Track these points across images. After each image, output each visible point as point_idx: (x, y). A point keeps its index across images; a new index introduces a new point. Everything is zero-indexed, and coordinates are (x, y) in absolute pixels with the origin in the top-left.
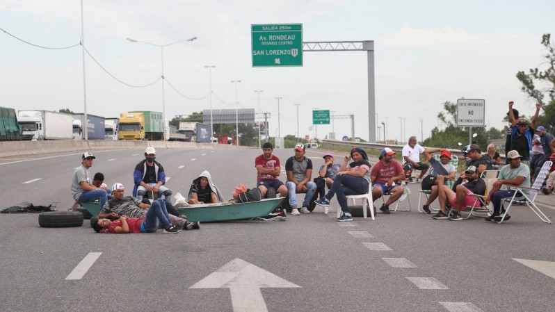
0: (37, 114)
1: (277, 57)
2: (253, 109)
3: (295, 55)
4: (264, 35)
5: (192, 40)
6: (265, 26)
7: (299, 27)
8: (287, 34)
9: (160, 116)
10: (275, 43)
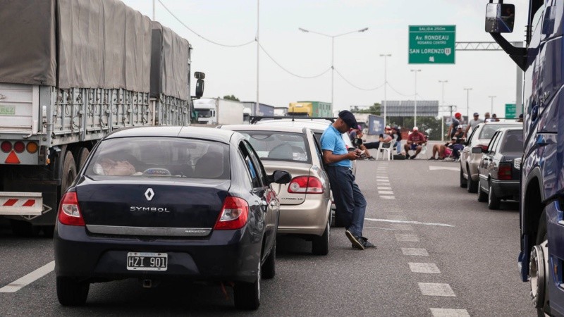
0: (211, 102)
1: (430, 55)
2: (437, 102)
3: (448, 54)
4: (420, 35)
5: (363, 31)
6: (422, 27)
7: (453, 28)
8: (442, 34)
9: (329, 106)
10: (431, 43)
